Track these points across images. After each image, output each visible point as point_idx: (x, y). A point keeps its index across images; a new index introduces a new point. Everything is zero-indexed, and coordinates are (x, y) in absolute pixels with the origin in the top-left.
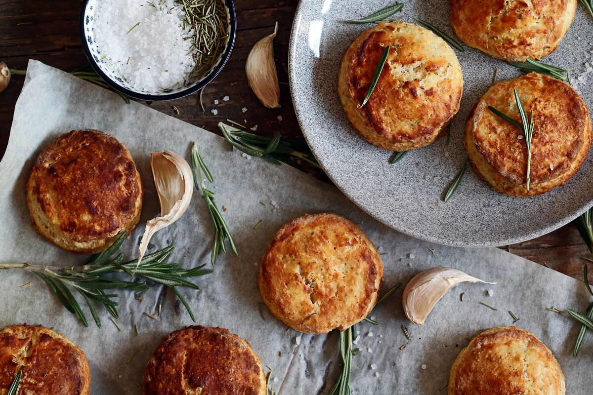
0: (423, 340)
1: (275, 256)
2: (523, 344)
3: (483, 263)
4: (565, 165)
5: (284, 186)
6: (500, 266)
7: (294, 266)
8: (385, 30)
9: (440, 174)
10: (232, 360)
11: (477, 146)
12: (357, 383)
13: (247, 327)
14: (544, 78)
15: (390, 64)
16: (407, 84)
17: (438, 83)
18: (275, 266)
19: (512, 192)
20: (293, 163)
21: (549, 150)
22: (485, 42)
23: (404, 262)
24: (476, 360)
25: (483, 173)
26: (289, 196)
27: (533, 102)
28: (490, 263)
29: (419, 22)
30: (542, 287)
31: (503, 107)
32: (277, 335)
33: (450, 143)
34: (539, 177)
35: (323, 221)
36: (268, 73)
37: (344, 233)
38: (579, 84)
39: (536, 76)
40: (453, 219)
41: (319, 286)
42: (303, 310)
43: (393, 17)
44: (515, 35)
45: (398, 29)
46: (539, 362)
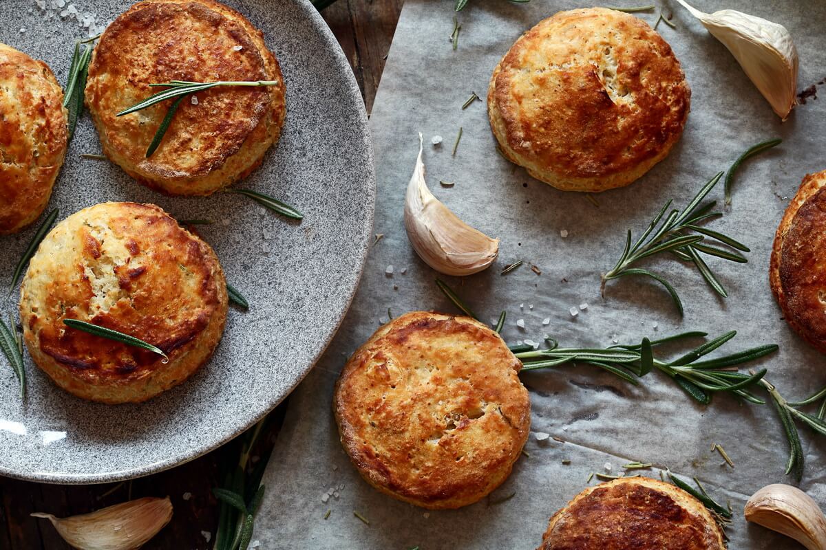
0: (521, 239)
1: (415, 481)
2: (517, 76)
3: (391, 156)
4: (231, 28)
5: (296, 482)
6: (392, 128)
7: (429, 449)
8: (37, 331)
9: (258, 229)
10: (589, 533)
11: (214, 169)
12: (600, 337)
13: (528, 520)
14: (94, 74)
15: (93, 316)
16: (124, 286)
17: (117, 238)
18: (430, 480)
19: (280, 110)
20: (259, 469)
21: (210, 54)
22: (44, 172)
23: (400, 281)
24: (550, 146)
25: (253, 159)
26: (312, 474)
27: (135, 86)
28: (389, 145)
29: (15, 285)
30: (421, 61)
31: (146, 134)
32: (537, 471)
33: (208, 218)
34: (255, 67)
35: (350, 411)
36: (118, 518)
37: (367, 375)
38: (96, 24)
39: (92, 86)
40: (331, 202)
41: (455, 406)
42: (497, 428)
43: (11, 327)
44: (30, 122)
45: (34, 310)
46: (543, 49)
